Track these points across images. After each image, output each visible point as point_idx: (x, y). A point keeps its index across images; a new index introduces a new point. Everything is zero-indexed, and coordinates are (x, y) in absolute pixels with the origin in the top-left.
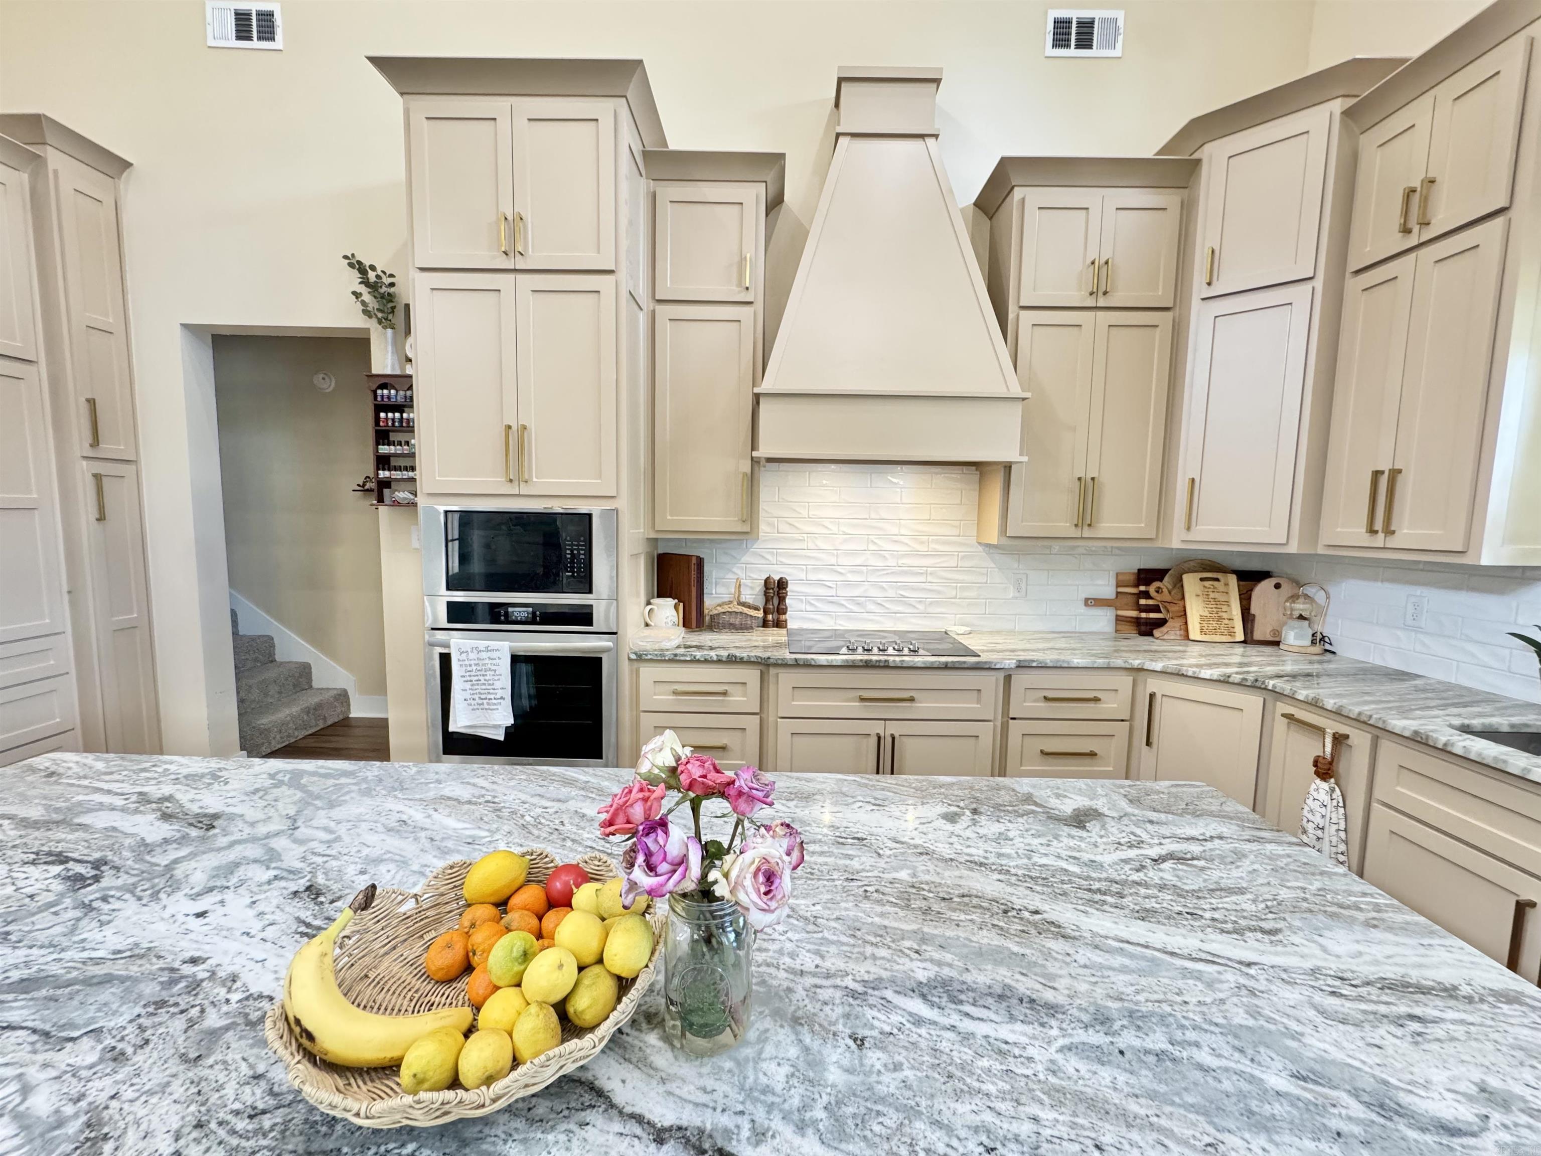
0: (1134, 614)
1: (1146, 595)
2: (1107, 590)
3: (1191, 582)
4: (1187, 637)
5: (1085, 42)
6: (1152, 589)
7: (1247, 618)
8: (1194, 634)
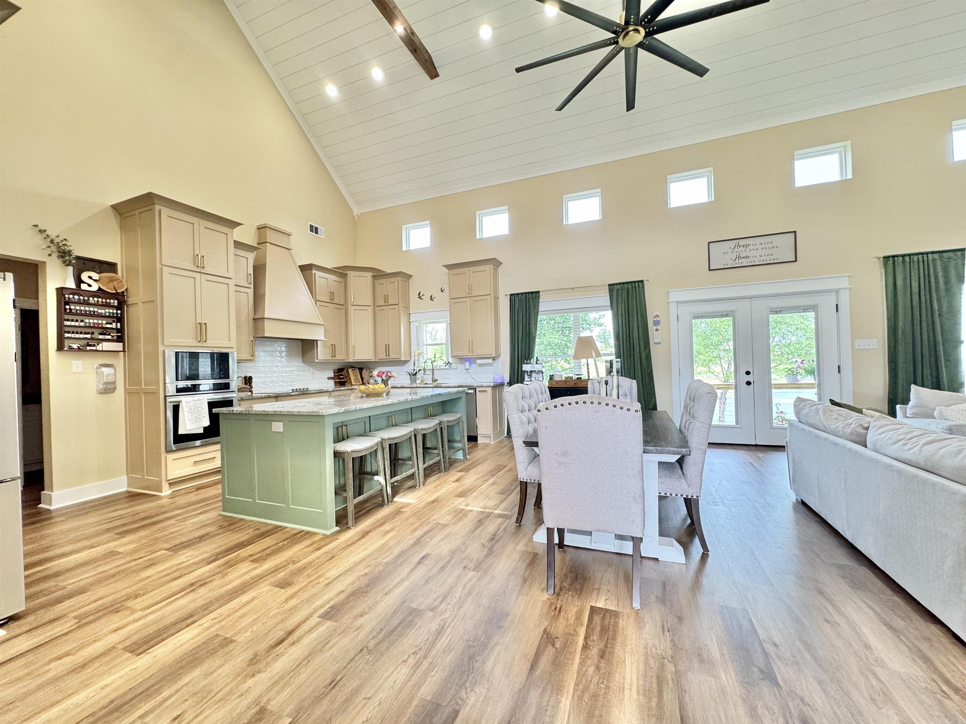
0: (338, 380)
1: (342, 375)
2: (332, 375)
3: (350, 370)
4: (352, 384)
5: (317, 233)
6: (343, 373)
7: (362, 378)
8: (353, 383)
